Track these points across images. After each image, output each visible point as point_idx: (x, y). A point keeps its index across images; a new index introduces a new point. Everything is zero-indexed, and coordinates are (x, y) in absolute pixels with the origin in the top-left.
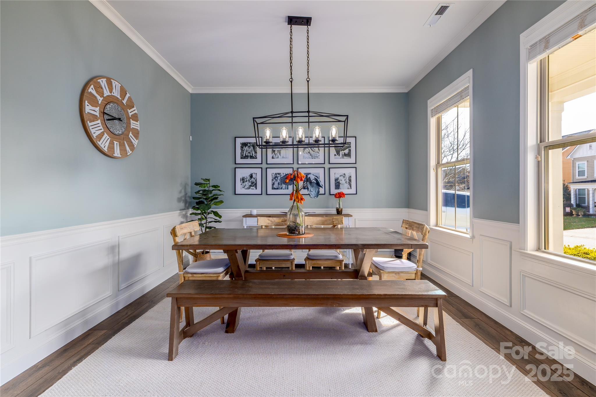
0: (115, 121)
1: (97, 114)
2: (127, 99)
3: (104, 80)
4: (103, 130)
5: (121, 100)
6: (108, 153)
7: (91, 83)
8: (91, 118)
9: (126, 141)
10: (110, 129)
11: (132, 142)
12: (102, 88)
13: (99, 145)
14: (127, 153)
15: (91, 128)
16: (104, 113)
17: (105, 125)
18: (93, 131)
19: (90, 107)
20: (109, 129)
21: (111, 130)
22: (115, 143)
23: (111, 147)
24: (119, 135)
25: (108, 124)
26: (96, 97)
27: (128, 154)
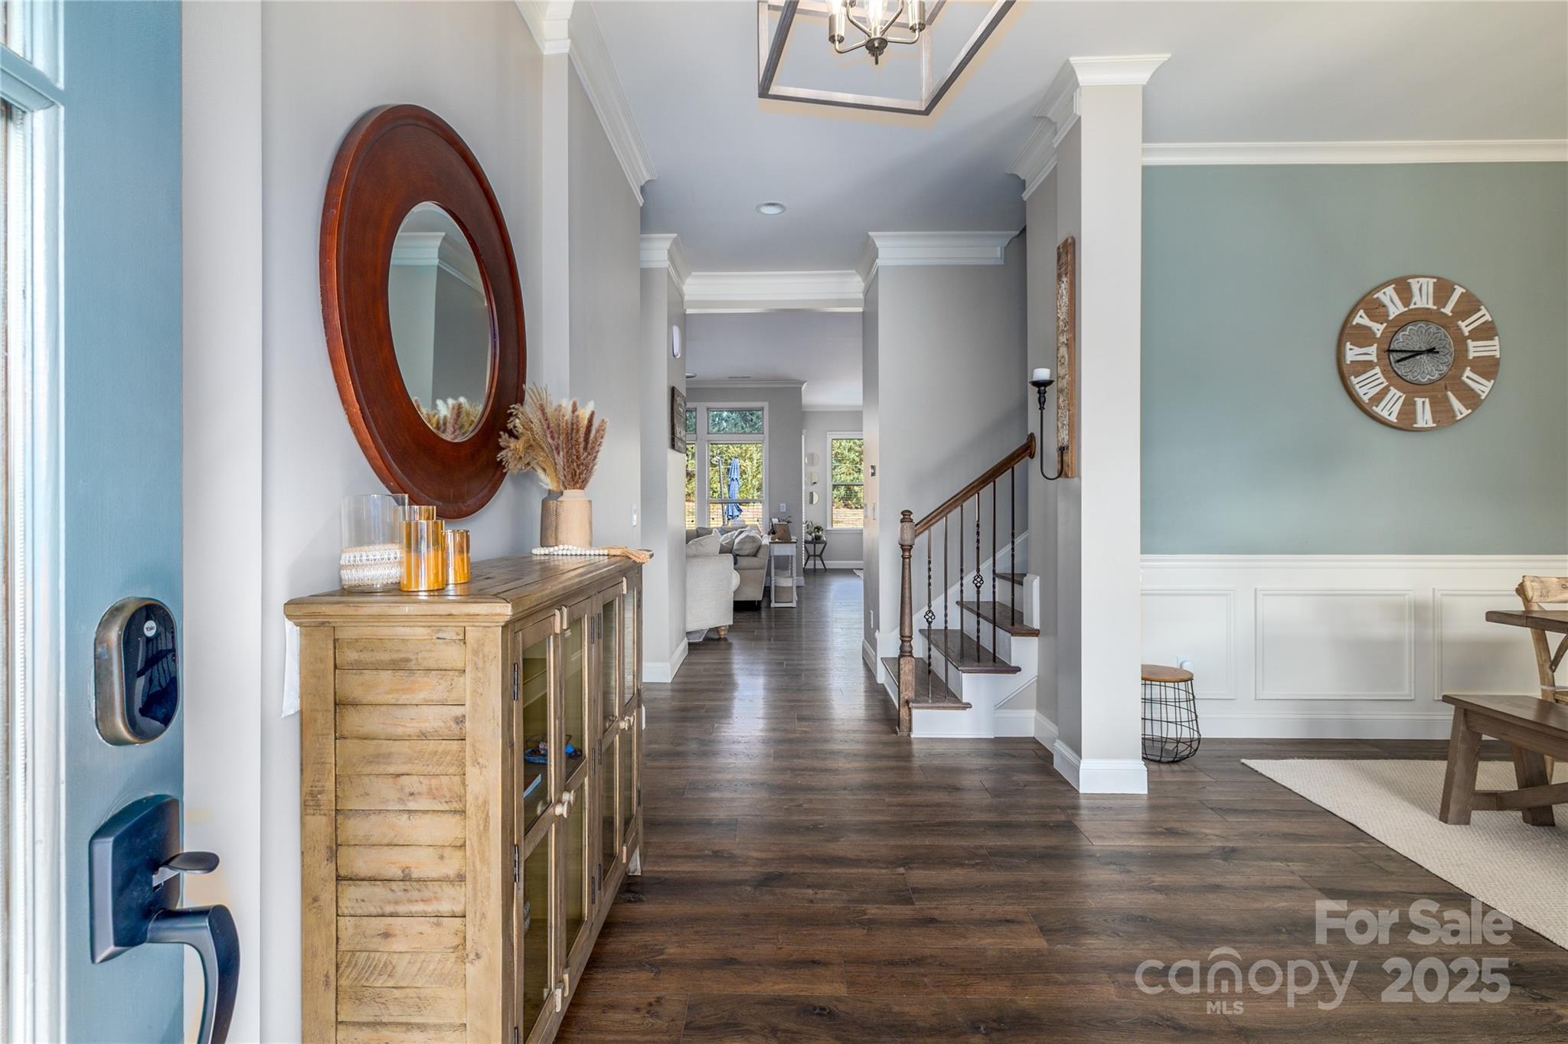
0: (1418, 357)
1: (1374, 358)
2: (1456, 300)
3: (1390, 290)
4: (1386, 384)
5: (1439, 309)
6: (1400, 425)
7: (1358, 308)
8: (1359, 368)
9: (1452, 391)
10: (1405, 378)
11: (1473, 390)
12: (1384, 306)
13: (1378, 414)
14: (1454, 416)
15: (1357, 387)
16: (1389, 351)
17: (1394, 373)
18: (1361, 392)
19: (1357, 350)
20: (1403, 379)
21: (1408, 378)
22: (1419, 401)
23: (1408, 412)
24: (1432, 383)
25: (1399, 368)
26: (1369, 328)
27: (1459, 417)
